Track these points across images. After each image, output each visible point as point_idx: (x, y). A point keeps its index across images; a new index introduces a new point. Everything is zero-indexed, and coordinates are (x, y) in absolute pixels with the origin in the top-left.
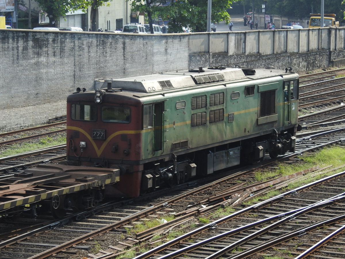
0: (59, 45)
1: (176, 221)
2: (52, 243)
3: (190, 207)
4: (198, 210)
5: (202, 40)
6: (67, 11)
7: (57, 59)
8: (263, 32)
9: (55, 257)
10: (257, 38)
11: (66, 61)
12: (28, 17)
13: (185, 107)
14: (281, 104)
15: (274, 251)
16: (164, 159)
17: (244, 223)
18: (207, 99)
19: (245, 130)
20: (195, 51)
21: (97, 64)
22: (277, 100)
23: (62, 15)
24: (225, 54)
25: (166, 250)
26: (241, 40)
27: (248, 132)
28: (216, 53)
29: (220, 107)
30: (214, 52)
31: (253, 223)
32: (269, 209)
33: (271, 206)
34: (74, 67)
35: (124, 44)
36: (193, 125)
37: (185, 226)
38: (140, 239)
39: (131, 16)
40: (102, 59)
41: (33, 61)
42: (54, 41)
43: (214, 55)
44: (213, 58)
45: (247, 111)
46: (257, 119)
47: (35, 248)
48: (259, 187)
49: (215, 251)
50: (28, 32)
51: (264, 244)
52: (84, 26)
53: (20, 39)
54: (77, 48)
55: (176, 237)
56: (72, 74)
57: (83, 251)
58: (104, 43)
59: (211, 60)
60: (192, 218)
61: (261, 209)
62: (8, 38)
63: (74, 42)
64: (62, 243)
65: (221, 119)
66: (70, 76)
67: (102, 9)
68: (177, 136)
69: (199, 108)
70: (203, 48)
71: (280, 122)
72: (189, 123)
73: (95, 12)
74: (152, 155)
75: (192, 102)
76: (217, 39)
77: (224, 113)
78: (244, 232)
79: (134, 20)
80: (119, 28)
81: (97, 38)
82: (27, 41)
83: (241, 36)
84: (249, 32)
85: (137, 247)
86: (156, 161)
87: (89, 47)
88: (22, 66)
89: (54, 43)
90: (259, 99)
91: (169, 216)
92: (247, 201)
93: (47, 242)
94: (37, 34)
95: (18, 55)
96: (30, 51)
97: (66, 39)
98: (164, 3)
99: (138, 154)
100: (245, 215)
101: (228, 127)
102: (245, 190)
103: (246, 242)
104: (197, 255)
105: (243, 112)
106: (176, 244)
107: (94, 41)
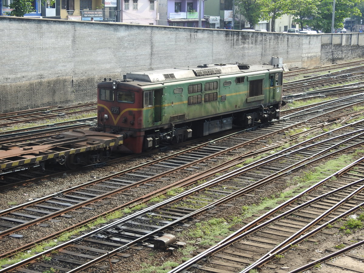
0: (255, 39)
1: (311, 130)
2: (247, 138)
3: (319, 123)
4: (323, 125)
5: (328, 37)
6: (259, 21)
7: (253, 46)
8: (361, 34)
9: (249, 145)
10: (357, 37)
11: (258, 47)
12: (239, 24)
13: (182, 91)
14: (268, 88)
15: (362, 147)
16: (164, 127)
17: (347, 132)
18: (203, 86)
19: (236, 106)
20: (325, 43)
21: (273, 49)
22: (264, 86)
23: (256, 23)
24: (340, 45)
25: (305, 144)
26: (349, 38)
27: (239, 107)
28: (335, 44)
29: (213, 91)
30: (334, 44)
31: (351, 133)
32: (360, 126)
33: (361, 124)
34: (262, 50)
35: (288, 38)
36: (189, 104)
37: (316, 133)
38: (292, 138)
39: (292, 25)
40: (276, 46)
41: (241, 46)
42: (252, 36)
43: (334, 45)
44: (334, 47)
45: (238, 93)
46: (247, 99)
47: (239, 141)
48: (355, 114)
49: (331, 146)
50: (239, 32)
51: (357, 143)
52: (268, 29)
53: (235, 35)
54: (264, 40)
55: (311, 138)
56: (261, 53)
57: (263, 143)
58: (278, 38)
59: (333, 48)
60: (320, 128)
61: (356, 125)
62: (229, 34)
63: (262, 37)
64: (253, 139)
65: (214, 99)
66: (260, 54)
67: (277, 21)
68: (175, 111)
69: (195, 92)
70: (329, 42)
71: (266, 101)
72: (186, 103)
73: (273, 22)
74: (152, 125)
75: (188, 89)
76: (336, 37)
77: (217, 95)
78: (346, 137)
79: (294, 26)
80: (285, 30)
81: (274, 35)
82: (238, 36)
83: (349, 35)
84: (353, 34)
85: (291, 142)
86: (155, 129)
87: (270, 40)
88: (235, 49)
89: (252, 37)
90: (248, 85)
91: (308, 127)
92: (349, 121)
93: (245, 138)
94: (244, 32)
95: (234, 43)
96: (240, 41)
97: (258, 35)
98: (309, 18)
99: (140, 124)
100: (347, 128)
101: (221, 104)
102: (347, 115)
103: (347, 142)
104: (321, 148)
105: (234, 94)
106: (311, 142)
107: (273, 37)
